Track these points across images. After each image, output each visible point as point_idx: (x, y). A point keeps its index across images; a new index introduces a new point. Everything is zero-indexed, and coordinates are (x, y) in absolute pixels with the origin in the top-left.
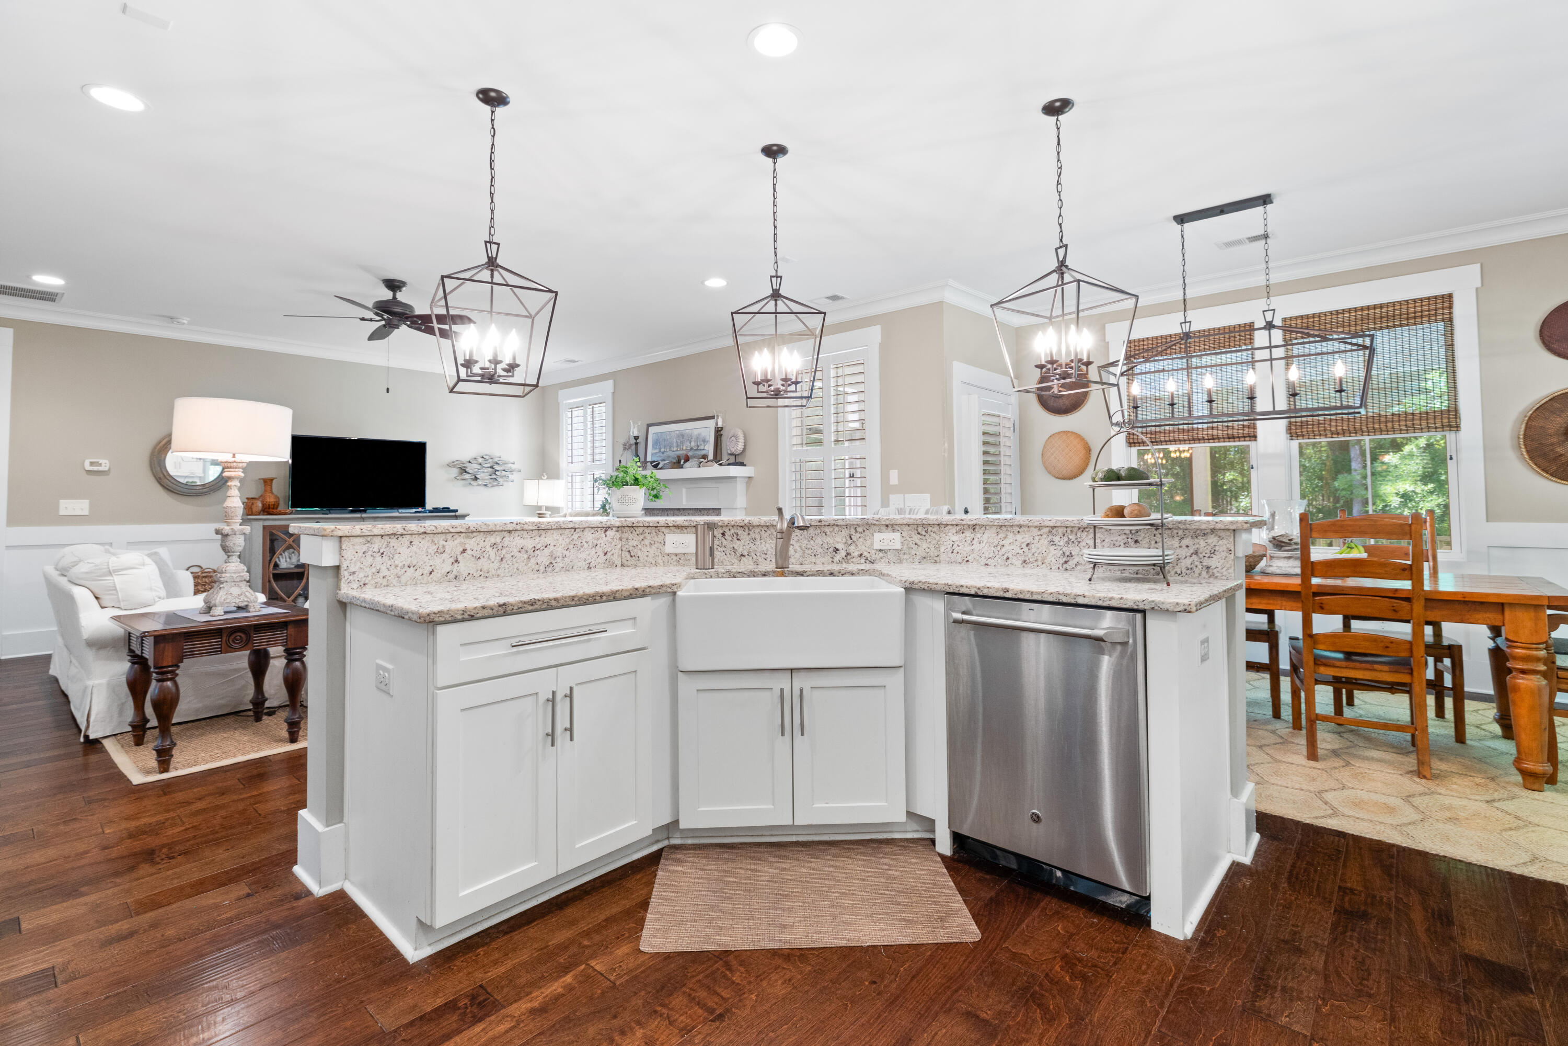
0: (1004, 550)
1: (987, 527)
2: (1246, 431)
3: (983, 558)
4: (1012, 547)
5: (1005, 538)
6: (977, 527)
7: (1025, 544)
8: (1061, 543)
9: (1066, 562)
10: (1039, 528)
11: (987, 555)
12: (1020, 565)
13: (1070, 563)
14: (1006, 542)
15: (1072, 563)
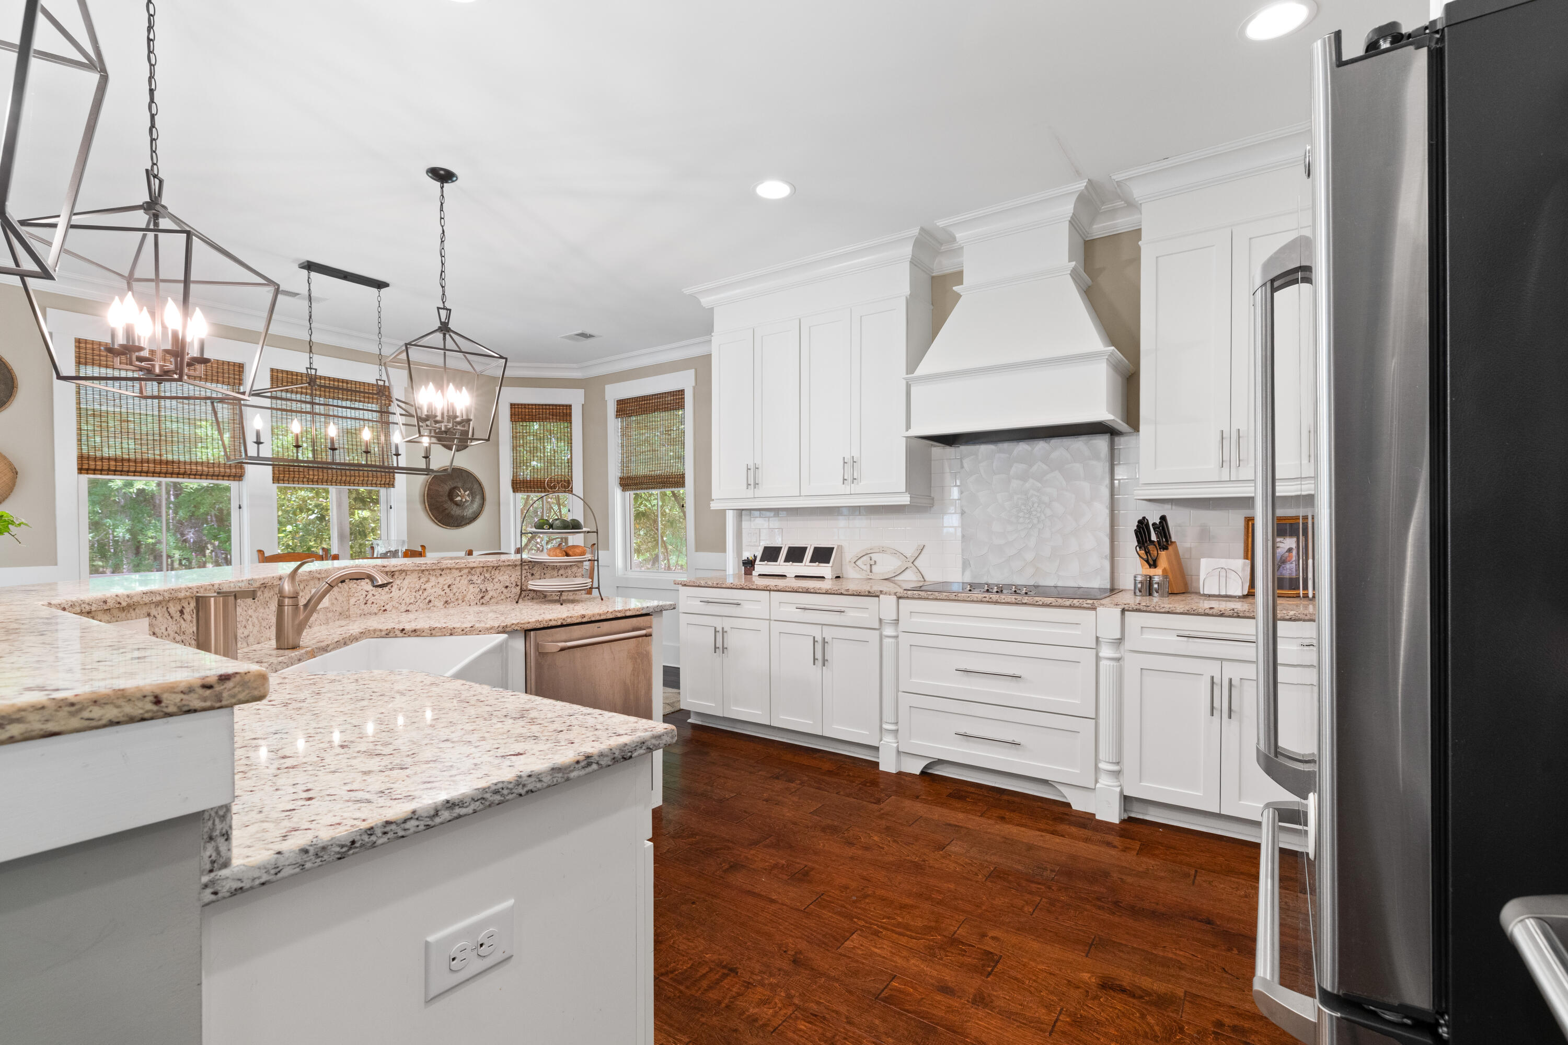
0: (426, 594)
1: (408, 573)
2: (234, 470)
3: (403, 605)
4: (434, 590)
5: (427, 582)
6: (397, 573)
7: (446, 586)
8: (479, 582)
9: (482, 597)
10: (460, 569)
11: (408, 601)
12: (442, 607)
13: (485, 598)
14: (428, 586)
15: (487, 598)
